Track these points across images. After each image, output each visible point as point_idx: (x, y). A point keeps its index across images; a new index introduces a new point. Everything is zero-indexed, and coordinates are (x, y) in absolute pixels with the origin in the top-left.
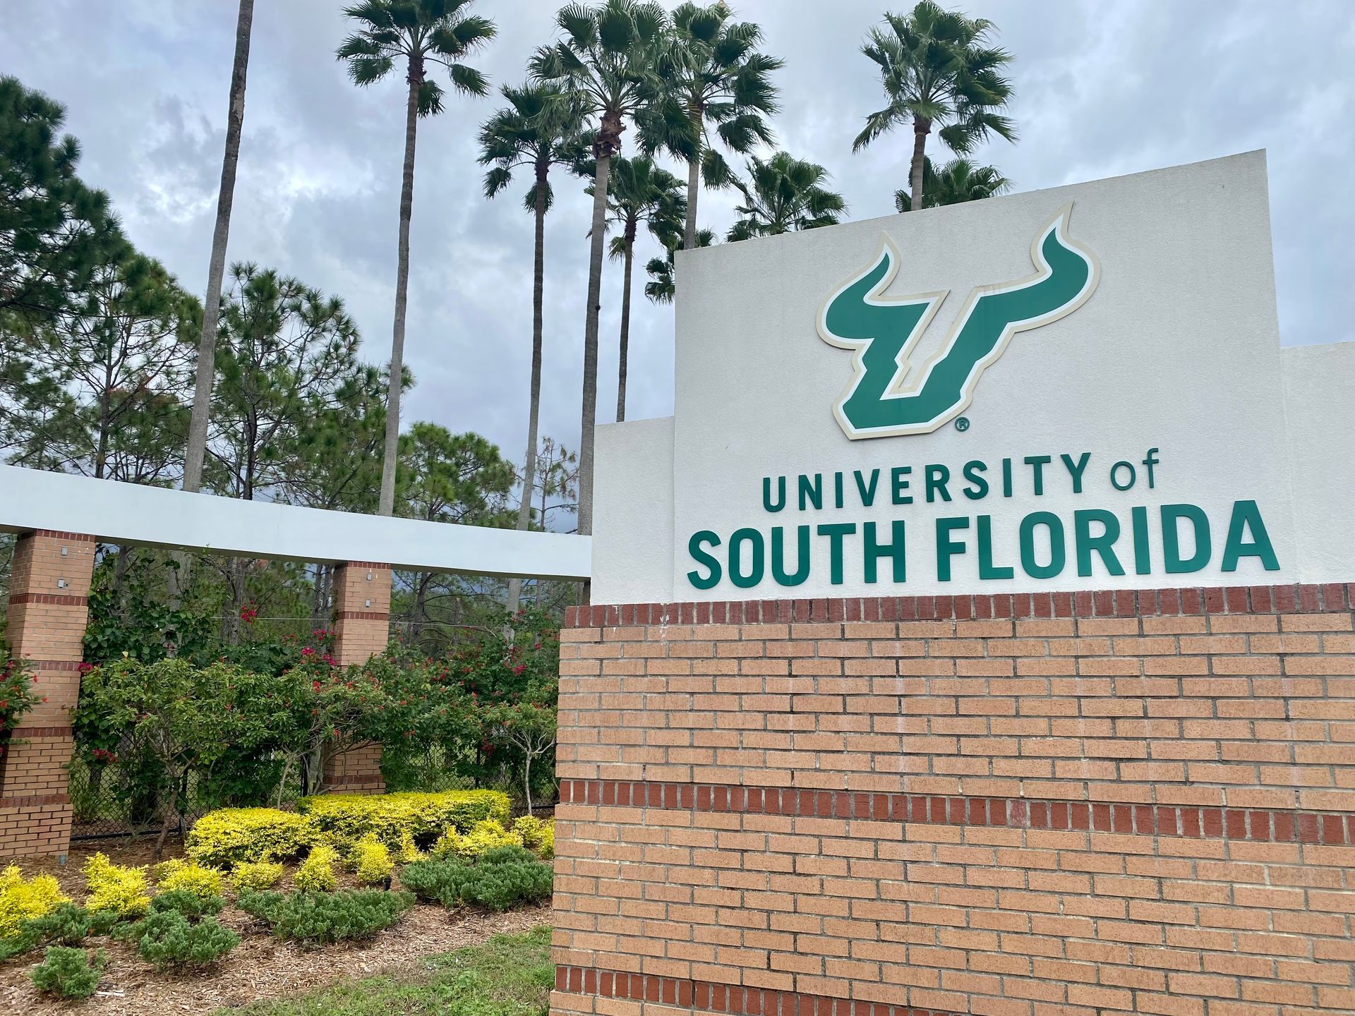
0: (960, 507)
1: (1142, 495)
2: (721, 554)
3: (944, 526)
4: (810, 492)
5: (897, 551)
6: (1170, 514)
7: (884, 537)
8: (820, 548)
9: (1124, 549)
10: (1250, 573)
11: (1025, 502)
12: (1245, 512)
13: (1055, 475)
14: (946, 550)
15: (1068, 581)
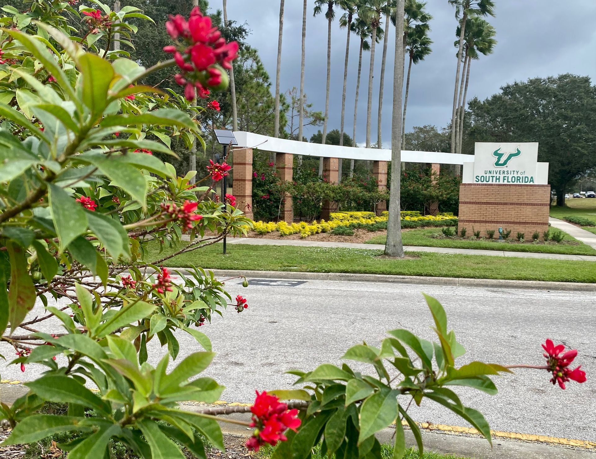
0: (506, 175)
1: (523, 175)
2: (479, 178)
3: (504, 177)
4: (490, 172)
5: (499, 179)
6: (525, 177)
7: (498, 178)
8: (491, 178)
9: (521, 180)
10: (531, 183)
11: (512, 175)
12: (532, 178)
13: (515, 172)
14: (504, 179)
15: (515, 183)
